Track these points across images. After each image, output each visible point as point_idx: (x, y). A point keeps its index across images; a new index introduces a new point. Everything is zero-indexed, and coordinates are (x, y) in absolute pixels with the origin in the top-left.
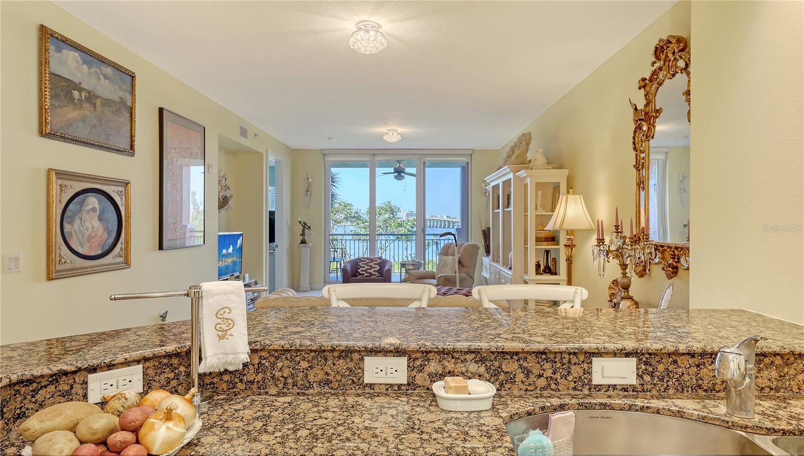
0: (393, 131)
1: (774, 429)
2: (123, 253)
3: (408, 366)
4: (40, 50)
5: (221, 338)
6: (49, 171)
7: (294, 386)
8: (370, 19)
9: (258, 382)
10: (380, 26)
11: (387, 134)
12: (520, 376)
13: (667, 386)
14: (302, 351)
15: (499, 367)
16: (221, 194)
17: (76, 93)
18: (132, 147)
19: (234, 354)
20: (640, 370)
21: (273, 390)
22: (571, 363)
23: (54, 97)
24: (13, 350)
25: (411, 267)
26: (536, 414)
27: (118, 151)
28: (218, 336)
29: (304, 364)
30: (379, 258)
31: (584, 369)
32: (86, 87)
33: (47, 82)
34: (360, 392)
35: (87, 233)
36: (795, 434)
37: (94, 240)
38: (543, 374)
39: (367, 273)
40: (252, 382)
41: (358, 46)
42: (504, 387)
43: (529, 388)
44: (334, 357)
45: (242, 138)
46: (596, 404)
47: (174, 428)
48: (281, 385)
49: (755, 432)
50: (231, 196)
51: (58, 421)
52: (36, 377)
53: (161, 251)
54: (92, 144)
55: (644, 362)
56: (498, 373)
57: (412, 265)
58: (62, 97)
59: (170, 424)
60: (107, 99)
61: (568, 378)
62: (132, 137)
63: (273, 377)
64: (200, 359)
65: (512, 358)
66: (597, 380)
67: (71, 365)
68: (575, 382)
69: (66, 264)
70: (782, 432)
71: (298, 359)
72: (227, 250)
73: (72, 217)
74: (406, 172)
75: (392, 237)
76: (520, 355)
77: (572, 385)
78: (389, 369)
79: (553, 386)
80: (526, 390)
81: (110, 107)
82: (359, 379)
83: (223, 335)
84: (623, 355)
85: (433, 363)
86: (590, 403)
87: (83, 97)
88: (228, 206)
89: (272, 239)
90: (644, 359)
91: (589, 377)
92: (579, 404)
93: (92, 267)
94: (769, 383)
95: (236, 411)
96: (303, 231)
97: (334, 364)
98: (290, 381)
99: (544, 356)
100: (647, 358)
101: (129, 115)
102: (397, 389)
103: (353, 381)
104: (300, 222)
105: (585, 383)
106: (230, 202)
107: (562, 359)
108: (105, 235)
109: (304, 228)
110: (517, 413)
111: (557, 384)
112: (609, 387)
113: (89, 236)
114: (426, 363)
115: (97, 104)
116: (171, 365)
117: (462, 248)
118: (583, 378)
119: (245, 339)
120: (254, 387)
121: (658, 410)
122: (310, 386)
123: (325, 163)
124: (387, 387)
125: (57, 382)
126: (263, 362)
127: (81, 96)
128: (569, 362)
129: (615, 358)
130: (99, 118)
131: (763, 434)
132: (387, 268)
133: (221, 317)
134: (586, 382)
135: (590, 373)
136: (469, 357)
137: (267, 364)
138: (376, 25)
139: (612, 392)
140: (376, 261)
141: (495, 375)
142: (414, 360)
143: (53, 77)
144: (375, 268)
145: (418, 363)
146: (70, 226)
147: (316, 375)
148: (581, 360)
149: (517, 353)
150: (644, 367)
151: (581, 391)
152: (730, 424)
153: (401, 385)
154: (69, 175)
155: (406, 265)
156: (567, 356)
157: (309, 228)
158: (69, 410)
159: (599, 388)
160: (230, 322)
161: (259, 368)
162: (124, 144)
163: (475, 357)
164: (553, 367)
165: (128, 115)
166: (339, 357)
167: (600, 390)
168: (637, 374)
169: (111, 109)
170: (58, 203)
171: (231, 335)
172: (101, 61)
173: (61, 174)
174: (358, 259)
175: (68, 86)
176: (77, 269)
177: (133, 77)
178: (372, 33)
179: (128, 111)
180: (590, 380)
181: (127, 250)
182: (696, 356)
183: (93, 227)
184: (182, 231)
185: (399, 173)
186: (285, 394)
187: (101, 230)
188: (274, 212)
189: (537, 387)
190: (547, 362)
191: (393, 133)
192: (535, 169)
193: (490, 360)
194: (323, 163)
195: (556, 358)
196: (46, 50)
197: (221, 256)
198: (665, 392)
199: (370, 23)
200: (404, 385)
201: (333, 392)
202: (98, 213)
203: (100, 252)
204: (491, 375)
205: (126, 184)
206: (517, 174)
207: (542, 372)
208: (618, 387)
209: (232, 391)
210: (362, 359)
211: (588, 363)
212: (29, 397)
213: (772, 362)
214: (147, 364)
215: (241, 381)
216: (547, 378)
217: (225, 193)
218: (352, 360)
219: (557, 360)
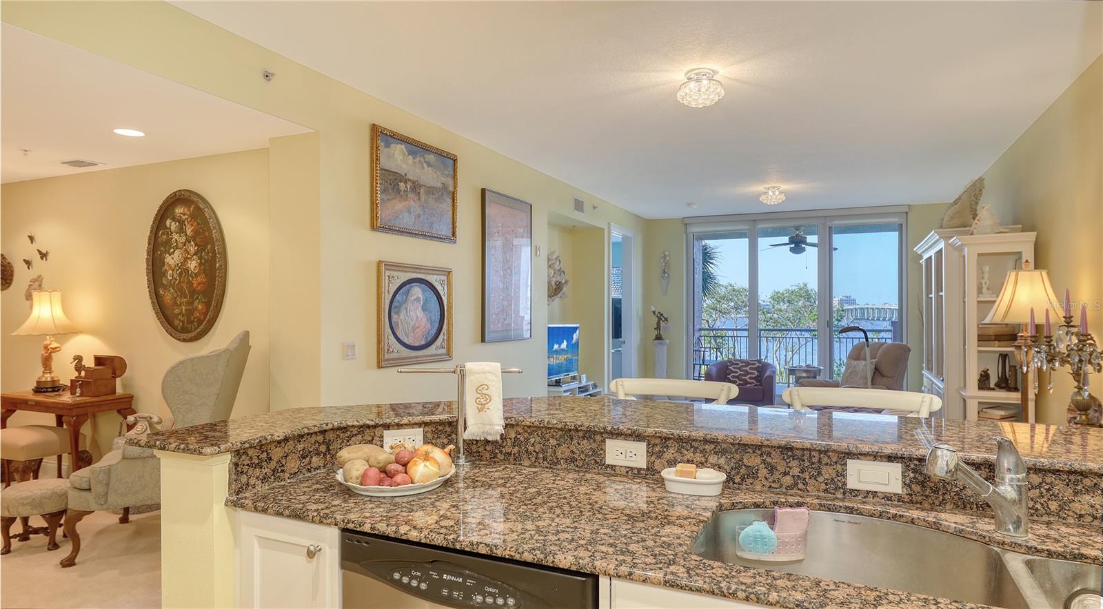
0: (773, 190)
1: (1036, 548)
2: (445, 345)
3: (648, 452)
4: (372, 148)
5: (480, 410)
6: (379, 263)
7: (544, 460)
8: (700, 67)
9: (514, 454)
10: (715, 72)
11: (765, 193)
12: (763, 472)
13: (943, 500)
14: (551, 428)
15: (740, 461)
16: (554, 280)
17: (402, 184)
18: (454, 234)
19: (490, 425)
20: (908, 478)
21: (526, 463)
22: (821, 462)
23: (384, 191)
24: (338, 409)
25: (804, 375)
26: (766, 507)
27: (440, 239)
28: (478, 408)
29: (553, 442)
30: (757, 361)
31: (838, 471)
32: (411, 178)
33: (378, 178)
34: (601, 471)
35: (412, 324)
36: (1065, 558)
37: (418, 330)
38: (789, 472)
39: (740, 380)
40: (509, 454)
41: (687, 100)
42: (746, 481)
43: (773, 485)
44: (579, 437)
45: (577, 213)
46: (841, 507)
47: (430, 467)
48: (533, 459)
49: (1013, 549)
50: (566, 282)
51: (359, 454)
52: (349, 426)
53: (485, 344)
54: (416, 234)
55: (912, 469)
56: (739, 466)
57: (805, 371)
58: (390, 191)
59: (428, 464)
60: (430, 187)
61: (818, 479)
62: (454, 223)
63: (527, 451)
64: (465, 428)
65: (754, 452)
66: (852, 484)
67: (372, 420)
68: (826, 484)
69: (394, 354)
70: (1047, 552)
71: (547, 436)
72: (560, 344)
73: (398, 308)
74: (808, 241)
75: (807, 335)
76: (764, 450)
77: (823, 487)
78: (628, 453)
79: (801, 486)
80: (770, 487)
81: (433, 194)
82: (601, 460)
83: (482, 408)
84: (885, 460)
85: (671, 451)
86: (834, 505)
87: (409, 187)
88: (563, 294)
89: (617, 333)
90: (912, 466)
91: (843, 480)
92: (820, 504)
93: (416, 357)
94: (1090, 511)
95: (489, 472)
96: (658, 324)
97: (579, 444)
98: (541, 456)
99: (790, 453)
100: (916, 465)
101: (452, 200)
102: (636, 473)
103: (596, 460)
104: (654, 312)
105: (837, 485)
106: (564, 289)
107: (810, 457)
108: (429, 326)
109: (660, 319)
110: (741, 502)
111: (805, 484)
112: (868, 493)
113: (414, 326)
114: (665, 450)
115: (421, 193)
116: (446, 432)
117: (880, 350)
118: (836, 480)
119: (501, 414)
120: (511, 458)
121: (913, 519)
122: (558, 463)
123: (687, 236)
124: (627, 470)
125: (363, 433)
126: (519, 436)
127: (406, 187)
128: (820, 461)
129: (875, 462)
130: (423, 206)
131: (1023, 553)
132: (768, 373)
133: (480, 392)
134: (840, 485)
135: (844, 476)
136: (709, 447)
137: (522, 439)
138: (709, 71)
139: (871, 499)
140: (753, 364)
141: (736, 468)
142: (653, 446)
143: (383, 172)
144: (752, 373)
145: (657, 449)
146: (397, 317)
147: (564, 452)
148: (834, 460)
149: (760, 447)
150: (912, 475)
151: (834, 494)
152: (987, 539)
153: (641, 469)
154: (396, 266)
155: (796, 372)
156: (816, 454)
157: (666, 319)
158: (367, 449)
159: (855, 493)
160: (488, 397)
161: (516, 442)
162: (445, 230)
163: (715, 448)
164: (800, 465)
165: (450, 201)
166: (583, 437)
167: (856, 496)
168: (904, 482)
169: (434, 197)
170: (387, 294)
171: (488, 409)
172: (425, 149)
173: (391, 266)
174: (729, 362)
175: (396, 179)
176: (403, 359)
177: (454, 161)
178: (705, 82)
179: (450, 196)
180: (845, 484)
181: (449, 341)
182: (982, 467)
183: (417, 318)
184: (505, 322)
185: (797, 245)
186: (535, 466)
187: (424, 320)
188: (620, 300)
189: (782, 485)
190: (794, 459)
191: (774, 193)
192: (978, 234)
193: (731, 452)
194: (684, 236)
195: (804, 455)
196: (377, 148)
197: (551, 352)
198: (940, 506)
199: (701, 70)
200: (644, 469)
201: (577, 469)
202: (422, 302)
203: (423, 343)
204: (732, 468)
205: (448, 273)
206: (951, 241)
207: (787, 469)
208: (879, 494)
209: (493, 460)
210: (604, 441)
211: (842, 465)
212: (345, 441)
213: (1095, 484)
214: (427, 429)
215: (501, 452)
216: (793, 476)
217: (559, 279)
218: (594, 441)
219: (805, 458)
